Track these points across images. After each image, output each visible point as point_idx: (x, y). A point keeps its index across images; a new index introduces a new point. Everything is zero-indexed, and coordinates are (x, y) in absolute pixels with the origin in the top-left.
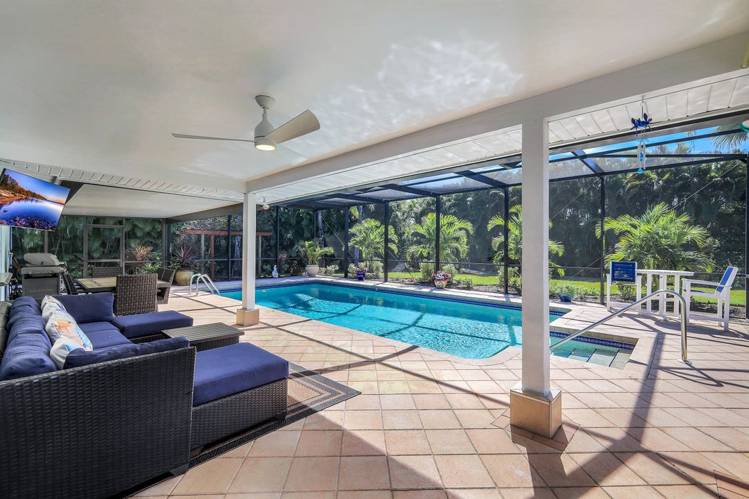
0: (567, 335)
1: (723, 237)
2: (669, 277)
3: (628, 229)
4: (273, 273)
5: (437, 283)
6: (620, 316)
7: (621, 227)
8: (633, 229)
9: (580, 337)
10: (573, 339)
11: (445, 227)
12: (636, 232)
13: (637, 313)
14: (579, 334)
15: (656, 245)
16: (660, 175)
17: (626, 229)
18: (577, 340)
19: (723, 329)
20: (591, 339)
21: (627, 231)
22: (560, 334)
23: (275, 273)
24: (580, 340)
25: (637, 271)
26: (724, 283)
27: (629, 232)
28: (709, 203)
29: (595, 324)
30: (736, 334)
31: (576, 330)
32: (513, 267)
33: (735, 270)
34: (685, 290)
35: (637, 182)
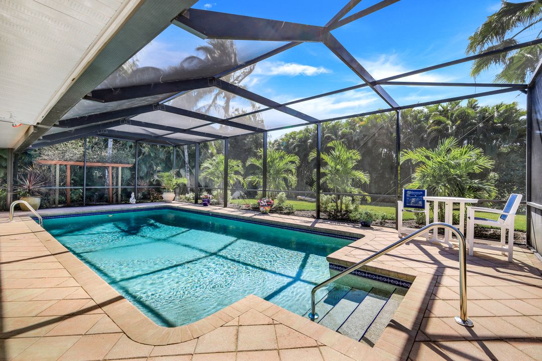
0: (345, 268)
1: (502, 171)
2: (454, 204)
3: (423, 161)
4: (131, 199)
5: (262, 209)
6: (408, 244)
7: (417, 158)
8: (426, 160)
9: (358, 271)
10: (351, 273)
11: (277, 161)
12: (430, 163)
13: (424, 239)
14: (357, 268)
15: (447, 175)
16: (454, 122)
17: (421, 160)
18: (355, 274)
19: (506, 259)
20: (368, 273)
21: (421, 162)
22: (339, 266)
23: (132, 200)
24: (358, 275)
25: (426, 198)
26: (508, 211)
27: (424, 163)
28: (491, 144)
29: (378, 254)
30: (521, 267)
31: (353, 264)
32: (330, 195)
33: (519, 197)
34: (469, 218)
35: (436, 127)
